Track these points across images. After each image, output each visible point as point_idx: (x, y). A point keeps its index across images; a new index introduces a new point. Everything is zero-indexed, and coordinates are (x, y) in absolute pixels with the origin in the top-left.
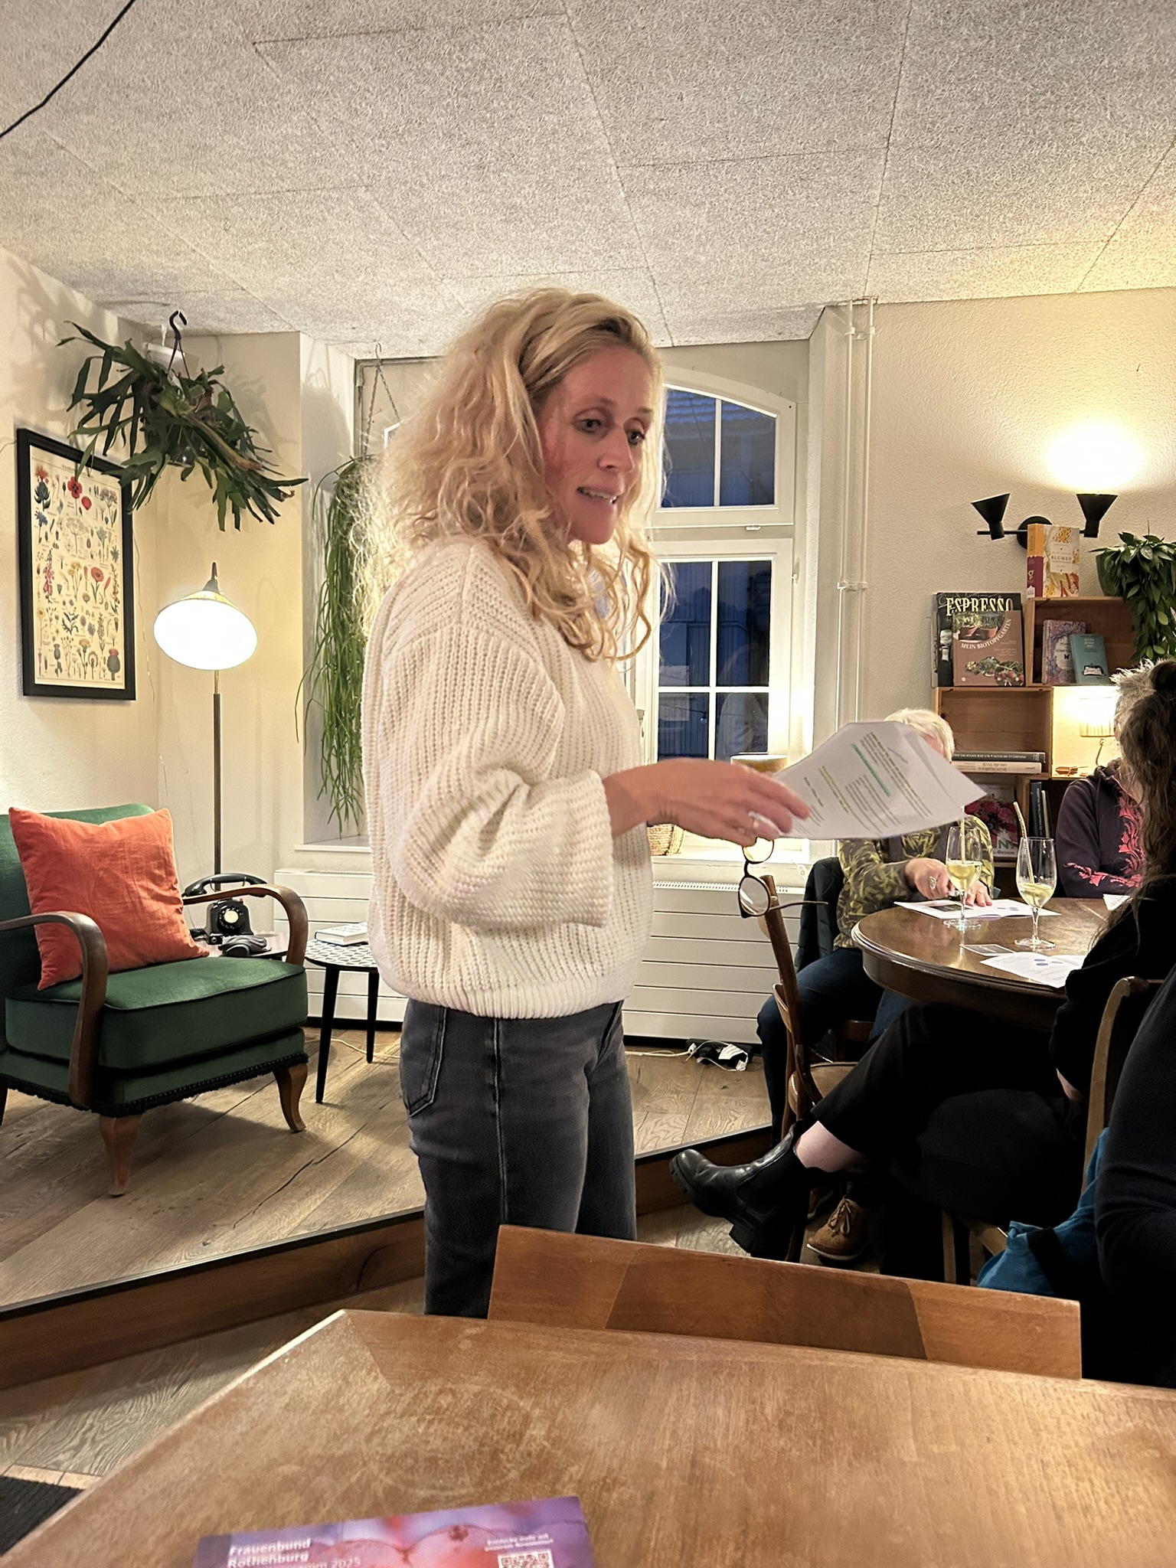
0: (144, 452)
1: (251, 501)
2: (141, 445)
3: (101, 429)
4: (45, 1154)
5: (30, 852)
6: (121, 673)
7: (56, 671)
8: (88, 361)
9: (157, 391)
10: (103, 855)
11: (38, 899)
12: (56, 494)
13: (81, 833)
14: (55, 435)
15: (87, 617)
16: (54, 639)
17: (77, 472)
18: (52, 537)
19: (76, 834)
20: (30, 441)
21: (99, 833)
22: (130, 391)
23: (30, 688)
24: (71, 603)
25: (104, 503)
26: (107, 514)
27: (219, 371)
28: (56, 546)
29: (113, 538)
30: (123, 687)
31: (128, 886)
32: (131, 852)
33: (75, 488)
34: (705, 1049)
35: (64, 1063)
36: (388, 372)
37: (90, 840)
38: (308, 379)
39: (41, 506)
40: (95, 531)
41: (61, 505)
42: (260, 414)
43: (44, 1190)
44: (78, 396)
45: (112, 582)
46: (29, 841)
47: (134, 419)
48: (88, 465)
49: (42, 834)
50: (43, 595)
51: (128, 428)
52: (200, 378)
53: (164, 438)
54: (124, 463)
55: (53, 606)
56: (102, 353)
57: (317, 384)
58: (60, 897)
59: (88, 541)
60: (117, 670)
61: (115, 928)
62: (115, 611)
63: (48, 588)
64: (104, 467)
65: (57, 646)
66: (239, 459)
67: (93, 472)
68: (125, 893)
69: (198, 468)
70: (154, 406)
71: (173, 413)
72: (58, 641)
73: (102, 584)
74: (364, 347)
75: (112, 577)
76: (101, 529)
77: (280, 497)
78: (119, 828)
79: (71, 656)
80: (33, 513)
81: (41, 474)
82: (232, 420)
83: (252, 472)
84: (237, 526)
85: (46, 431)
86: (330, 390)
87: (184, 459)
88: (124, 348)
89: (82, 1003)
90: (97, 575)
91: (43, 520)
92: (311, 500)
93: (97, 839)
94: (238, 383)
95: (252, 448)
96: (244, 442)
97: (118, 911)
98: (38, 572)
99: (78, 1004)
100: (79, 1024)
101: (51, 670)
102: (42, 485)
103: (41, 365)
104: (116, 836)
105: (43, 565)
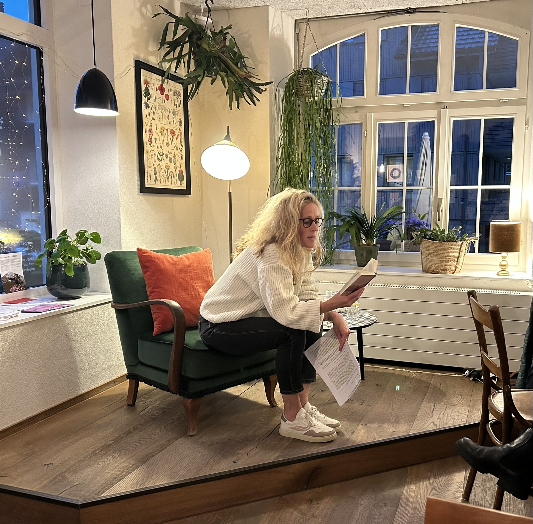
0: (194, 70)
1: (245, 94)
2: (192, 67)
3: (174, 59)
4: (157, 413)
5: (147, 269)
6: (185, 181)
7: (155, 181)
8: (168, 24)
9: (200, 39)
10: (181, 271)
11: (152, 292)
12: (154, 93)
13: (171, 261)
14: (152, 63)
15: (168, 154)
16: (153, 165)
17: (163, 82)
18: (151, 115)
19: (168, 261)
20: (141, 66)
21: (179, 261)
22: (187, 40)
23: (144, 189)
24: (161, 147)
25: (175, 97)
26: (177, 102)
27: (230, 27)
28: (153, 119)
29: (179, 114)
30: (185, 188)
31: (193, 286)
32: (194, 270)
33: (162, 90)
34: (474, 373)
35: (166, 371)
36: (312, 24)
37: (175, 264)
38: (272, 30)
39: (146, 99)
40: (171, 111)
41: (156, 98)
42: (249, 49)
43: (158, 431)
44: (163, 43)
45: (179, 137)
46: (147, 264)
47: (189, 54)
48: (167, 78)
49: (152, 261)
50: (148, 143)
51: (186, 58)
52: (221, 31)
53: (204, 62)
54: (185, 76)
55: (153, 149)
56: (174, 20)
57: (277, 33)
58: (161, 291)
59: (168, 116)
60: (183, 180)
61: (187, 306)
62: (181, 151)
63: (150, 140)
64: (175, 79)
65: (155, 168)
66: (240, 73)
67: (170, 81)
68: (192, 290)
69: (219, 78)
70: (199, 46)
71: (208, 50)
72: (155, 166)
73: (175, 137)
74: (300, 12)
75: (179, 134)
76: (174, 110)
77: (260, 91)
78: (188, 258)
79: (161, 173)
80: (143, 102)
81: (147, 83)
82: (236, 53)
83: (246, 79)
84: (238, 107)
85: (148, 61)
86: (283, 35)
87: (213, 73)
88: (184, 17)
89: (174, 344)
90: (173, 133)
91: (147, 106)
92: (274, 93)
93: (178, 263)
94: (238, 33)
95: (246, 67)
96: (242, 64)
97: (189, 299)
98: (146, 132)
99: (172, 344)
100: (173, 353)
101: (153, 180)
102: (147, 88)
103: (145, 28)
104: (187, 262)
105: (148, 128)
